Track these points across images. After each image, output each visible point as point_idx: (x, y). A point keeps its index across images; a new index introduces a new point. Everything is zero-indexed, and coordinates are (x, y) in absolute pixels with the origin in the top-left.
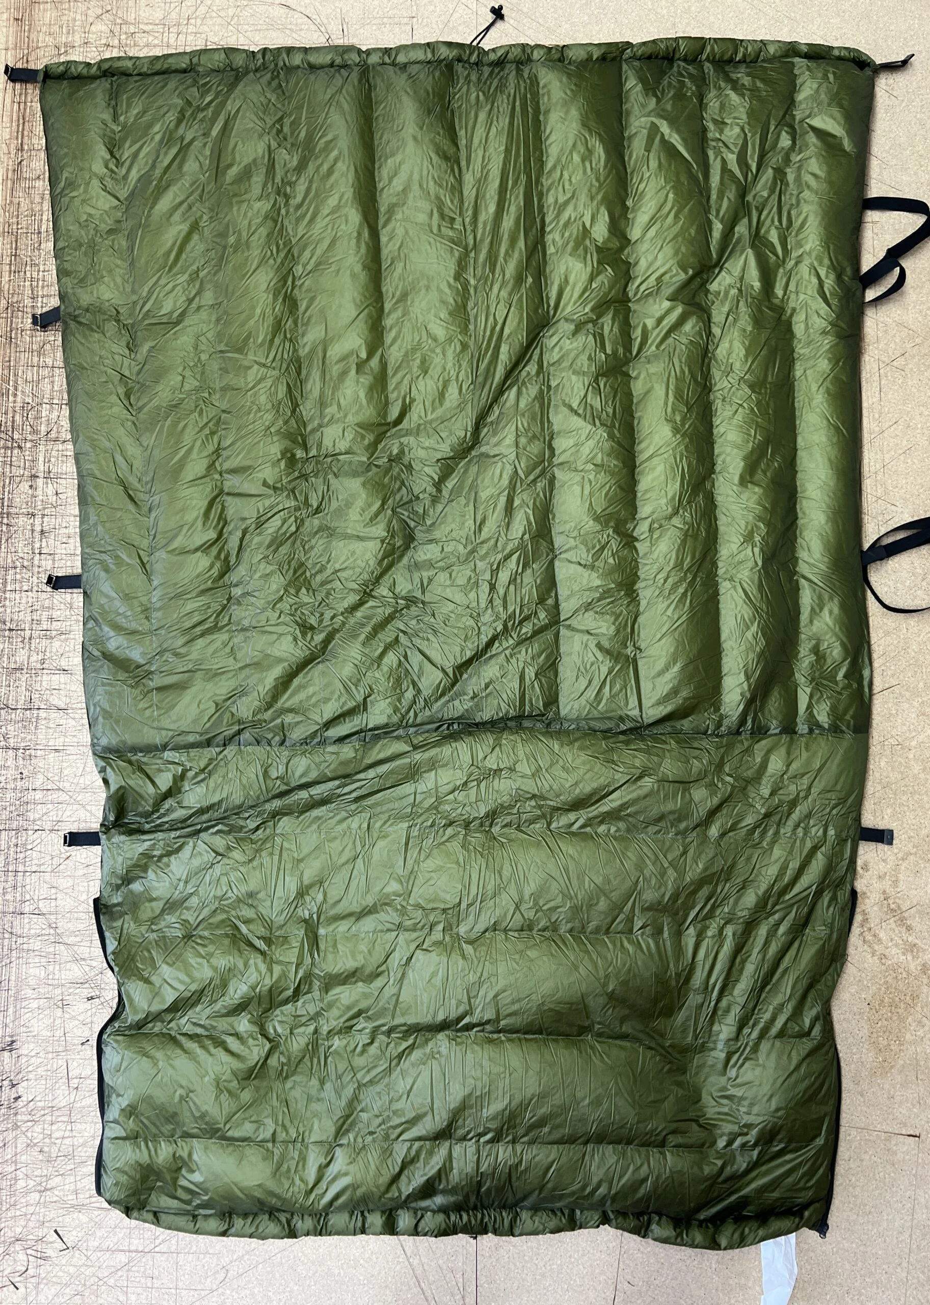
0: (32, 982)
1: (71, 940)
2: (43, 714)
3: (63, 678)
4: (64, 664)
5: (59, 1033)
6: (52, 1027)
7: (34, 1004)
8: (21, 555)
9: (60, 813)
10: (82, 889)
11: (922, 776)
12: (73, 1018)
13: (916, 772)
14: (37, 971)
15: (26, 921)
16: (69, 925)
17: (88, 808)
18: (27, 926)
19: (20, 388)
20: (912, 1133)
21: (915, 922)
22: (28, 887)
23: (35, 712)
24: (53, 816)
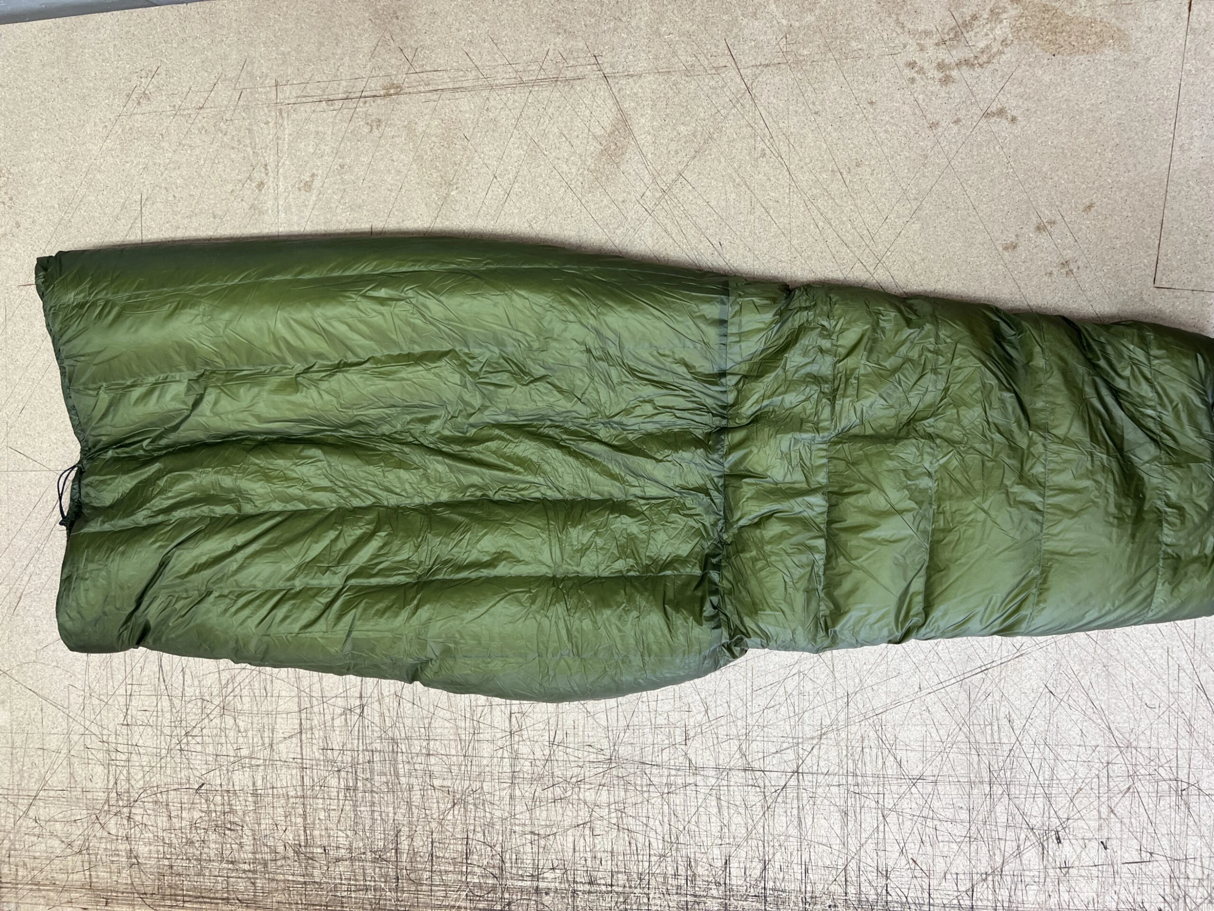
0: (1042, 897)
1: (999, 859)
2: (770, 885)
3: (734, 864)
4: (719, 864)
5: (1094, 871)
6: (1090, 878)
7: (1065, 896)
8: (613, 904)
9: (870, 869)
10: (946, 849)
11: (817, 12)
12: (1079, 857)
13: (813, 19)
14: (1030, 893)
15: (979, 903)
16: (984, 861)
17: (863, 841)
18: (985, 903)
19: (453, 903)
20: (1186, 8)
21: (968, 12)
22: (945, 902)
23: (768, 892)
24: (872, 876)
